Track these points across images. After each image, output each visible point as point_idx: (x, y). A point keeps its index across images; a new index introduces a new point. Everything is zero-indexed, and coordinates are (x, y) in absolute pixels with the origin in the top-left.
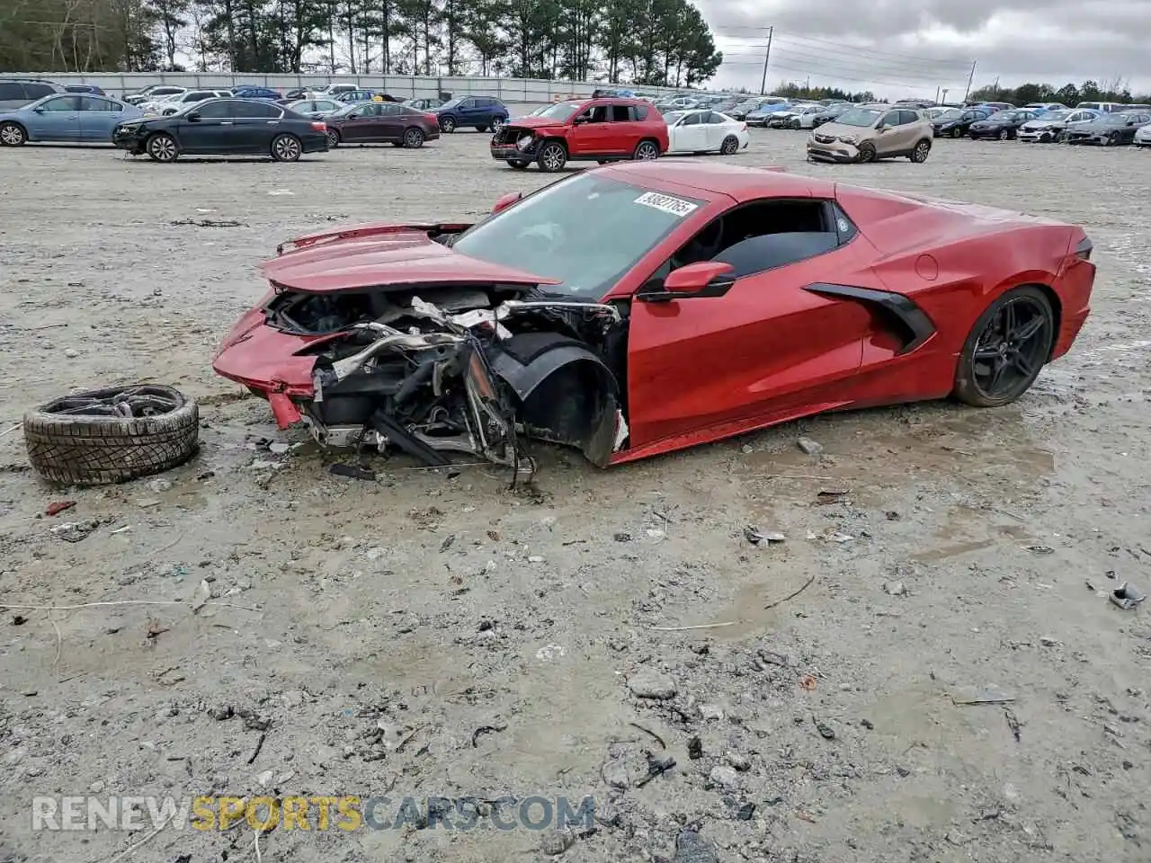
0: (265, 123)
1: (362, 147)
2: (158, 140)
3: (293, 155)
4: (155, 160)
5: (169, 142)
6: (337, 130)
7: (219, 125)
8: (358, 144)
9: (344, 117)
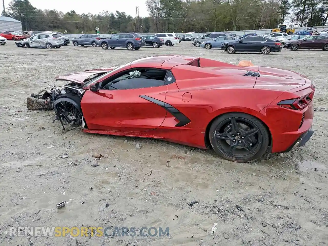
0: (260, 43)
1: (309, 50)
2: (230, 48)
3: (267, 52)
4: (229, 53)
5: (233, 48)
6: (298, 45)
7: (247, 43)
8: (308, 49)
9: (302, 40)
